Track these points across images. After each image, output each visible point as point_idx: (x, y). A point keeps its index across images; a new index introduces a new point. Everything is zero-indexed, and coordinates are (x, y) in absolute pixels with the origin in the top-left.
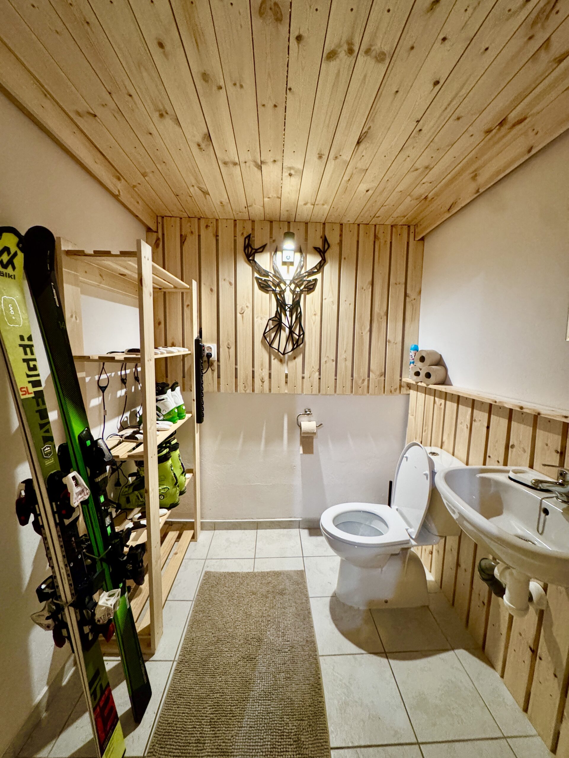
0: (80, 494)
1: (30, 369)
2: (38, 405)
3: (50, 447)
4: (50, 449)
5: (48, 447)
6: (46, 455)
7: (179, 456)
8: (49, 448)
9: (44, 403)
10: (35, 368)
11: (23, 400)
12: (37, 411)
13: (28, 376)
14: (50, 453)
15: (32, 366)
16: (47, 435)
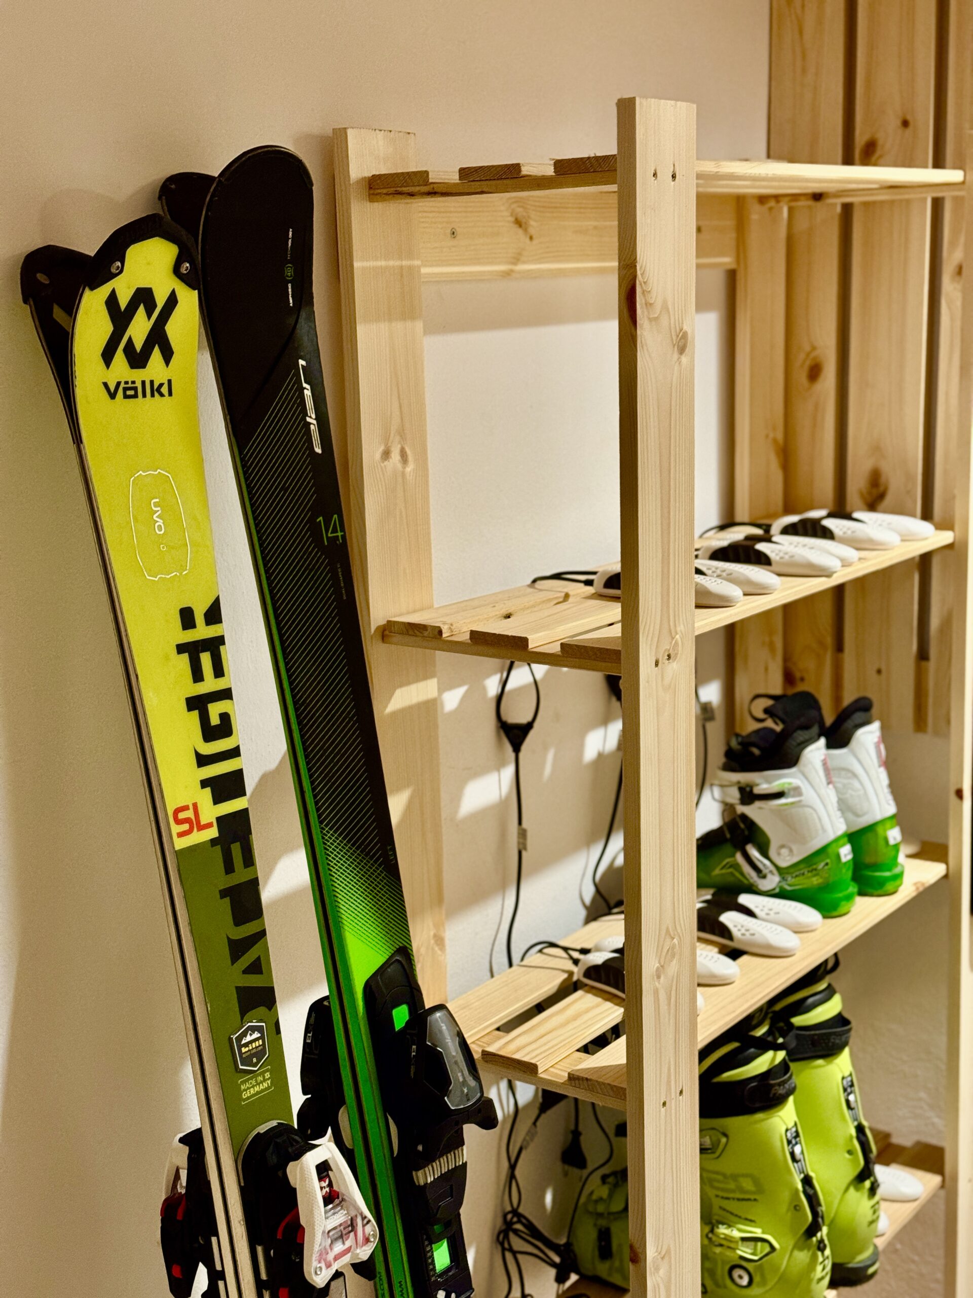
0: (341, 1237)
1: (210, 733)
2: (229, 868)
3: (259, 1029)
4: (262, 1037)
5: (253, 1029)
6: (247, 1061)
7: (848, 1089)
8: (256, 1035)
9: (249, 860)
10: (225, 728)
11: (179, 854)
12: (224, 893)
13: (203, 760)
14: (259, 1054)
15: (215, 720)
16: (254, 981)
